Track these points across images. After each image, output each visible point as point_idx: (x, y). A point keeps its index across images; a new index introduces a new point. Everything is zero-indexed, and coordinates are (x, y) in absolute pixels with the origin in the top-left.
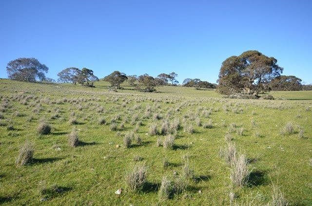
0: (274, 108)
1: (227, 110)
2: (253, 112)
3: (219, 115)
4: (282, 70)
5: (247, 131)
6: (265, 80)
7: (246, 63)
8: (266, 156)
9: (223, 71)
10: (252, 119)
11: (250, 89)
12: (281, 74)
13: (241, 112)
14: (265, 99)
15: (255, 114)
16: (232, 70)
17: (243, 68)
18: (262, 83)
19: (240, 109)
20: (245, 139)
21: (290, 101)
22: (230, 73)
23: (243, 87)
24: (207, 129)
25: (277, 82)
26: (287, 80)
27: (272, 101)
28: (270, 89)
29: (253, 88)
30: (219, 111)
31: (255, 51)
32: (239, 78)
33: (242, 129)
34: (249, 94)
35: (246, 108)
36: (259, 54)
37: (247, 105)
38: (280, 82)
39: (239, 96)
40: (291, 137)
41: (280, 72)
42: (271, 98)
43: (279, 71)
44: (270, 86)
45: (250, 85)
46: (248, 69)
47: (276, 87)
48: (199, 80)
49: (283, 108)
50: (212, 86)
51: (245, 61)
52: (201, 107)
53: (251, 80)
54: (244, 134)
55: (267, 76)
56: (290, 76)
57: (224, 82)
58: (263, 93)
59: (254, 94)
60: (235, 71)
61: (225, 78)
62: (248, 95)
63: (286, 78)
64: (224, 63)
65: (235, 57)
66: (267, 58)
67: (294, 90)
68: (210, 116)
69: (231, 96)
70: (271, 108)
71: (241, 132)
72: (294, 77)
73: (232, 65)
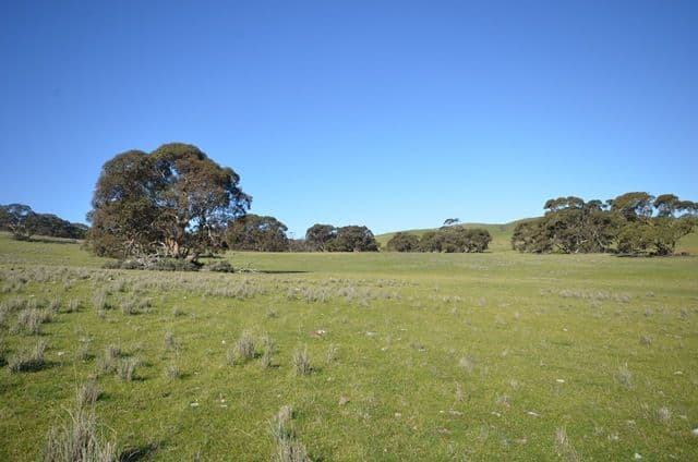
0: (227, 296)
1: (107, 307)
2: (175, 309)
3: (79, 323)
4: (249, 200)
5: (149, 365)
6: (215, 222)
7: (169, 174)
8: (182, 428)
9: (105, 188)
10: (168, 329)
11: (180, 245)
12: (248, 212)
13: (146, 309)
14: (214, 270)
15: (180, 314)
16: (132, 188)
17: (161, 185)
18: (207, 228)
19: (144, 300)
20: (139, 389)
21: (265, 275)
22: (125, 196)
23: (162, 238)
24: (24, 375)
25: (239, 228)
26: (261, 227)
27: (228, 277)
28: (225, 246)
29: (185, 240)
30: (80, 309)
31: (190, 146)
32: (151, 213)
33: (133, 361)
34: (177, 257)
35: (162, 298)
36: (201, 156)
37: (164, 288)
38: (245, 229)
39: (150, 264)
40: (247, 368)
41: (245, 207)
42: (227, 269)
43: (242, 202)
44: (225, 239)
45: (180, 234)
46: (173, 191)
47: (239, 242)
48: (27, 208)
49: (246, 296)
50: (71, 231)
51: (165, 168)
52: (19, 300)
53: (181, 219)
54: (139, 374)
55: (217, 213)
56: (266, 218)
57: (110, 222)
58: (210, 256)
59: (190, 257)
60: (140, 192)
61: (111, 208)
62: (173, 260)
63: (259, 220)
64: (109, 166)
65: (141, 154)
66: (218, 167)
67: (274, 249)
68: (47, 328)
69: (129, 261)
70: (219, 295)
71: (131, 370)
72: (274, 220)
73: (131, 174)
